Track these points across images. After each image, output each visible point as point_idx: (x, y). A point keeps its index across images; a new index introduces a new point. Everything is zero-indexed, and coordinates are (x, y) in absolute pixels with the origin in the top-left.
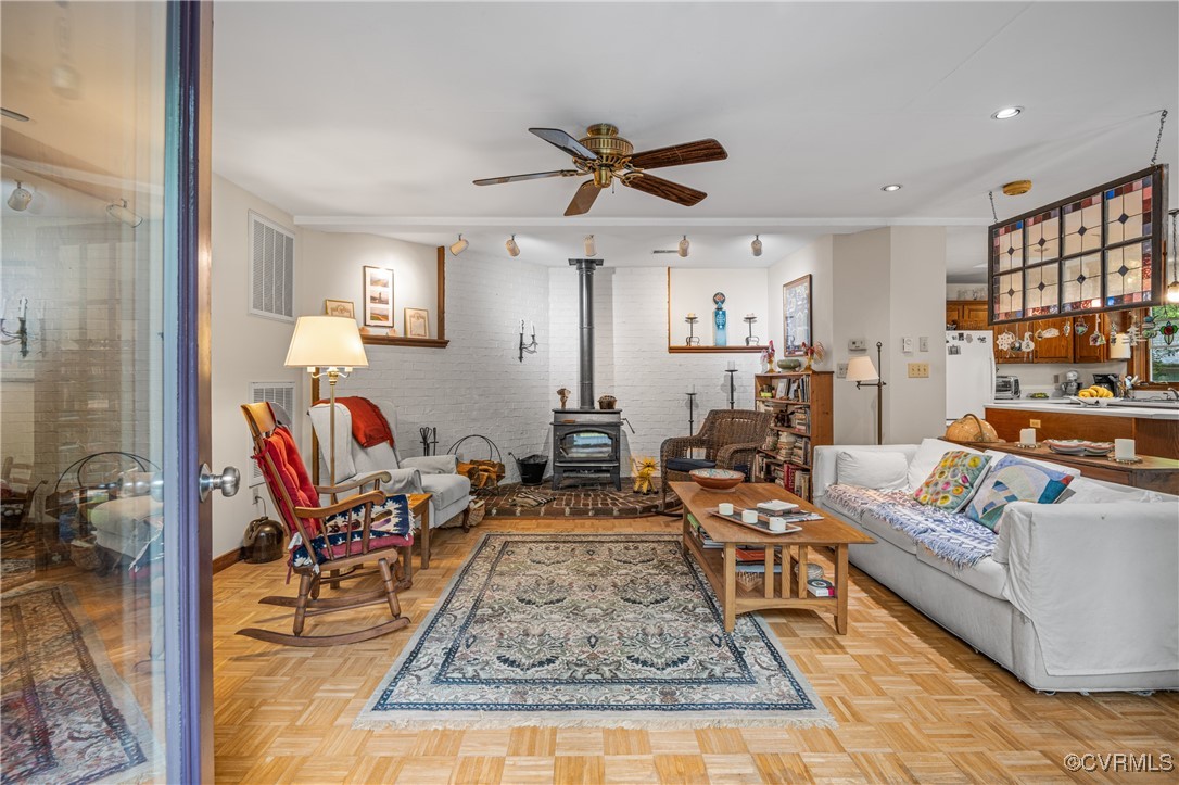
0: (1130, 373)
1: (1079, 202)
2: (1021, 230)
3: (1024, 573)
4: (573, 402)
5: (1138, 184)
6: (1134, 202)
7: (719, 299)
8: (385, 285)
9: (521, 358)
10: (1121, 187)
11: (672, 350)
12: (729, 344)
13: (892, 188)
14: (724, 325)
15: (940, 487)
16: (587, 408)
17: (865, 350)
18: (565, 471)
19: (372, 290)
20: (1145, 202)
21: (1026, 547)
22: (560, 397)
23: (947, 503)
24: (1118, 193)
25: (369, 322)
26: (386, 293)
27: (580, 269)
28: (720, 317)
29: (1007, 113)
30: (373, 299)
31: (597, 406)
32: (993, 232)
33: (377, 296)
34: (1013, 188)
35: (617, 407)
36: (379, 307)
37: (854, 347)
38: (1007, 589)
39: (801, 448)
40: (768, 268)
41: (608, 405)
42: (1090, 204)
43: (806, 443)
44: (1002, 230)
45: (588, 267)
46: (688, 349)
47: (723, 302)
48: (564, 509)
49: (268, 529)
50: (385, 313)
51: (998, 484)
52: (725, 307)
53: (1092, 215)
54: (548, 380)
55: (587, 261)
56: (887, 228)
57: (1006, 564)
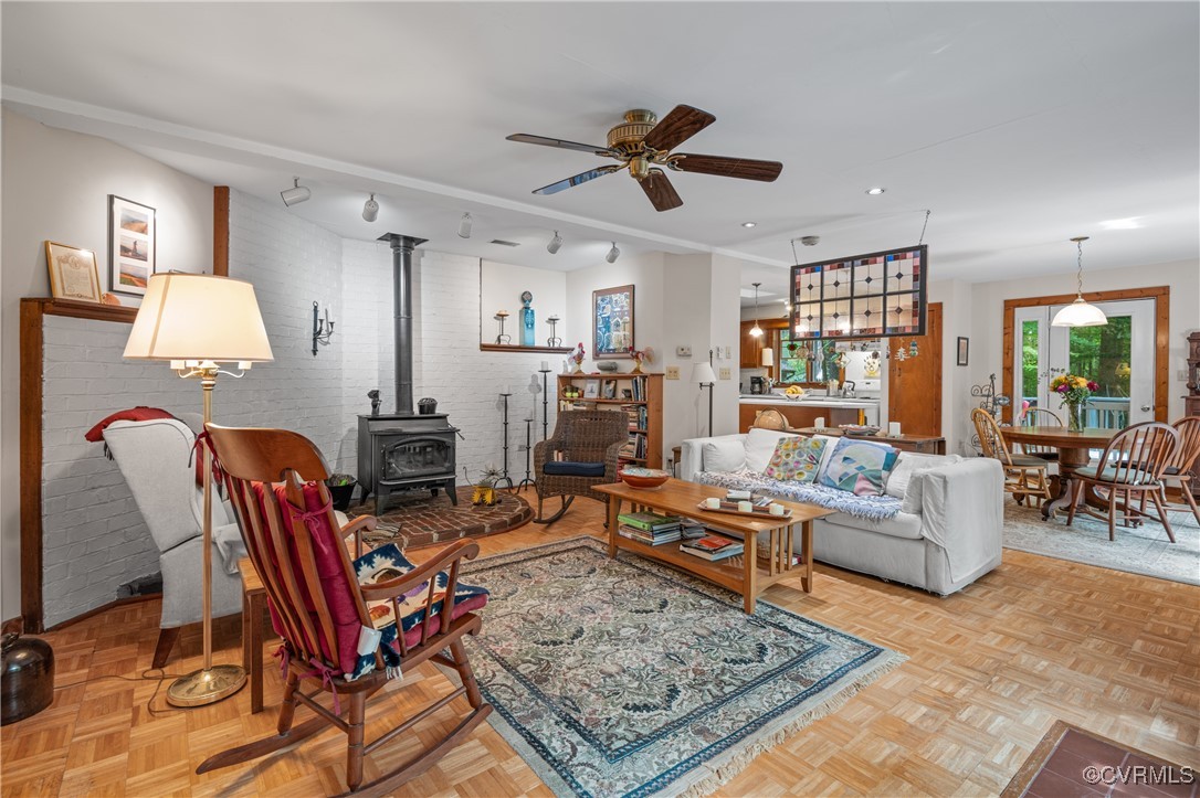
0: (771, 376)
1: (867, 259)
2: (819, 273)
3: (940, 517)
4: (388, 407)
5: (910, 255)
6: (908, 265)
7: (526, 298)
8: (143, 231)
9: (315, 352)
10: (898, 254)
11: (484, 348)
12: (536, 345)
13: (749, 225)
14: (532, 325)
15: (792, 465)
16: (406, 413)
17: (690, 356)
18: (392, 491)
19: (123, 236)
20: (914, 267)
21: (942, 499)
22: (371, 400)
23: (804, 477)
24: (896, 258)
25: (118, 286)
26: (144, 242)
27: (396, 246)
28: (529, 316)
29: (876, 191)
30: (125, 250)
31: (416, 410)
32: (795, 271)
33: (131, 246)
34: (808, 240)
35: (439, 411)
36: (132, 264)
37: (681, 353)
38: (924, 530)
39: (633, 444)
40: (567, 272)
41: (428, 408)
42: (875, 262)
43: (640, 440)
44: (803, 270)
45: (404, 246)
46: (498, 348)
47: (530, 301)
48: (432, 535)
49: (21, 655)
50: (142, 274)
51: (845, 459)
52: (532, 306)
53: (876, 270)
54: (341, 379)
55: (406, 238)
56: (709, 255)
57: (920, 512)
